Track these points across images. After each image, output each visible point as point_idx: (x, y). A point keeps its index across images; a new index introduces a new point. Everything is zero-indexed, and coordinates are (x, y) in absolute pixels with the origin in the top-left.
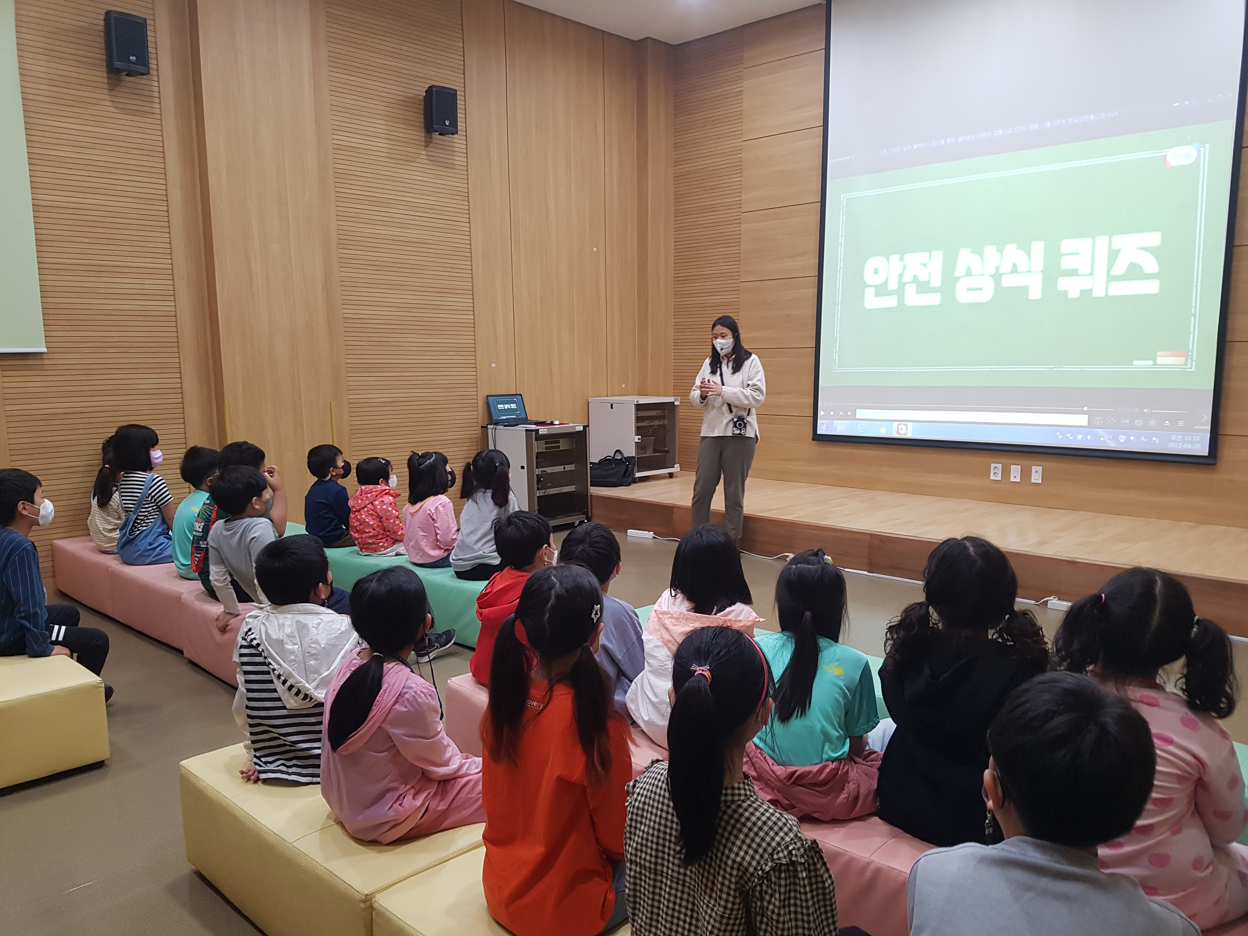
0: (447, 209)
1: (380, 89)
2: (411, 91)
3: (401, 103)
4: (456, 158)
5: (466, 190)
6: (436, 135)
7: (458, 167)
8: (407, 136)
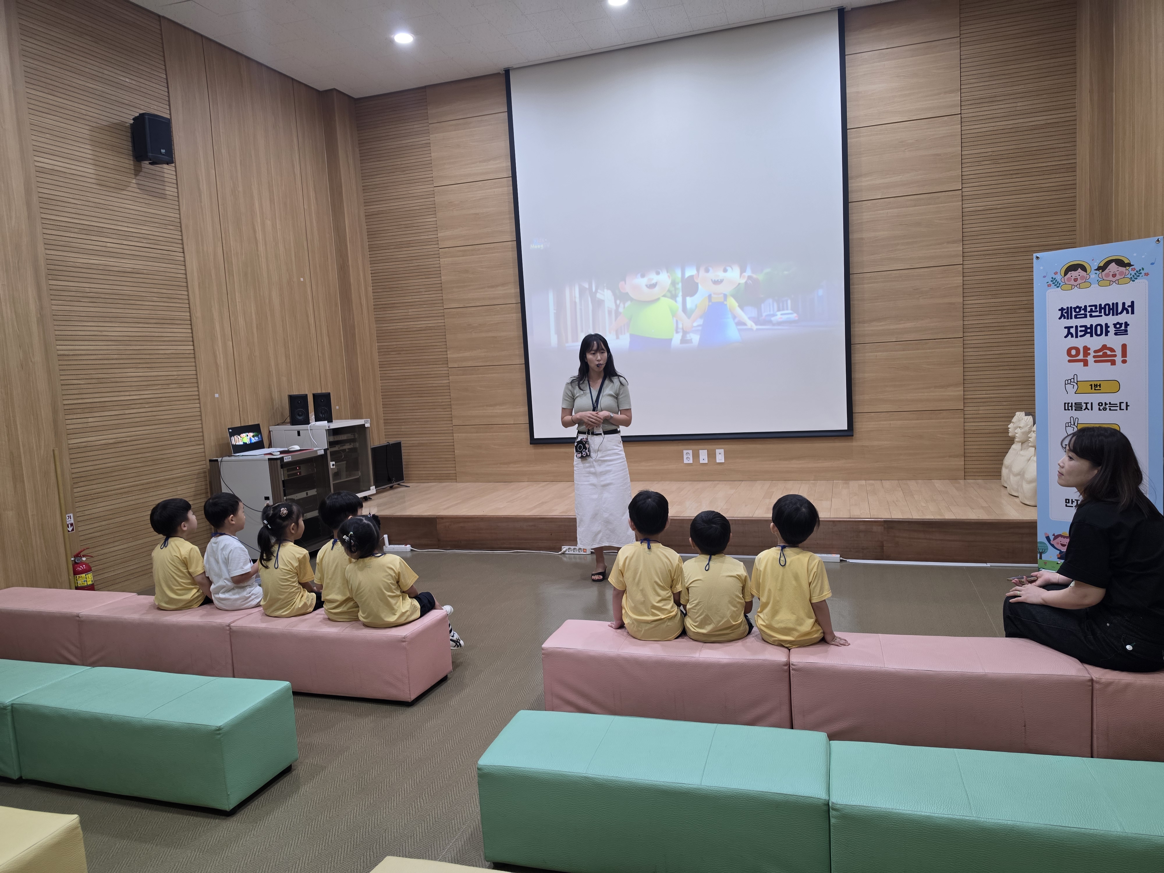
0: (161, 239)
1: (84, 112)
2: (117, 117)
3: (107, 128)
4: (167, 188)
5: (178, 220)
6: (146, 164)
7: (168, 197)
8: (116, 163)
